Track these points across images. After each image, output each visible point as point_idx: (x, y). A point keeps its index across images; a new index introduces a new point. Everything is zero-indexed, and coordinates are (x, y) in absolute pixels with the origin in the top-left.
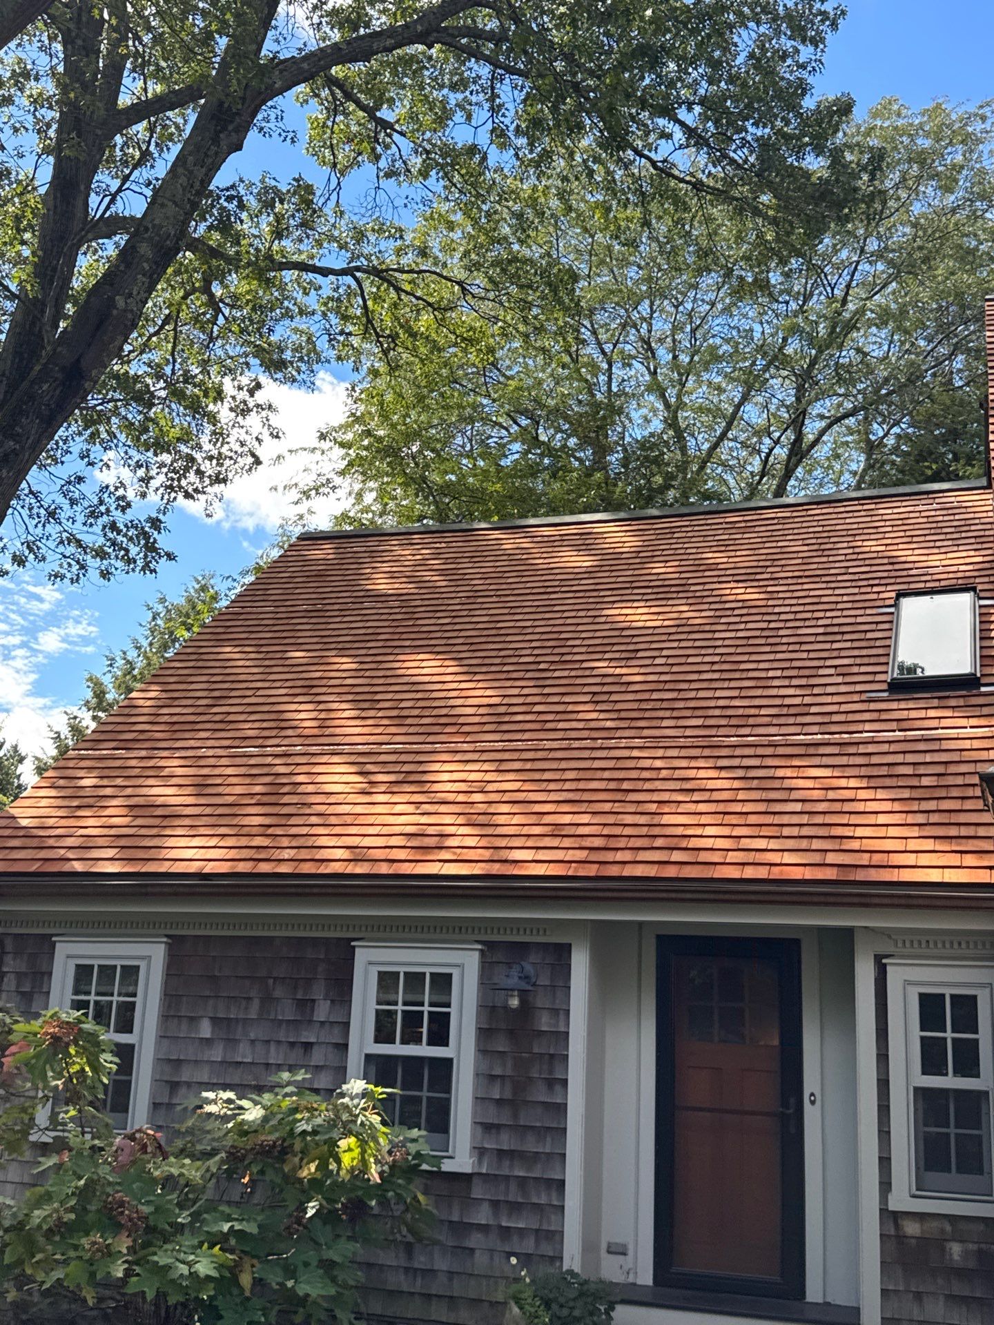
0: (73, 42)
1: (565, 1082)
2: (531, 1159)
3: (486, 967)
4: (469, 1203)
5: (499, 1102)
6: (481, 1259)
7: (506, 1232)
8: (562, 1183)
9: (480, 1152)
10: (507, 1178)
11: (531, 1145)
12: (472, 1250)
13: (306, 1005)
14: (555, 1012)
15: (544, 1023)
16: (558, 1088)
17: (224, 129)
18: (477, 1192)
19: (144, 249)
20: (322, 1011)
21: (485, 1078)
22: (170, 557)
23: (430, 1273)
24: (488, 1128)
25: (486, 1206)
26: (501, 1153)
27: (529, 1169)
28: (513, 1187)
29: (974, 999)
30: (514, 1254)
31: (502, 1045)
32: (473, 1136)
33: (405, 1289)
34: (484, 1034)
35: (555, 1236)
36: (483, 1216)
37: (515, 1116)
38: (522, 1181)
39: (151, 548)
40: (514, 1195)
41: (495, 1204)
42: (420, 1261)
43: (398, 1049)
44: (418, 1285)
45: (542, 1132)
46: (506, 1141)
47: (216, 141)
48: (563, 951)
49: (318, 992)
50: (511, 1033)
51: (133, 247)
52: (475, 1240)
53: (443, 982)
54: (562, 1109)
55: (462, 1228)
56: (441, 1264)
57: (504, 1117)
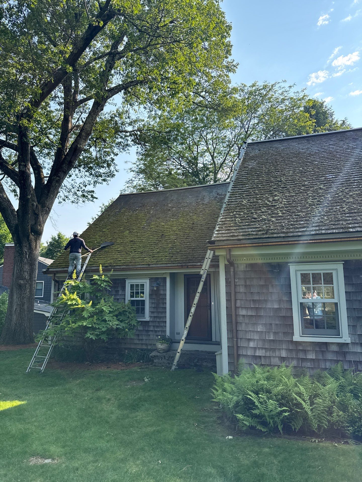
1: (166, 303)
2: (160, 318)
3: (151, 282)
4: (149, 326)
5: (154, 307)
6: (151, 336)
7: (156, 331)
8: (166, 322)
9: (151, 317)
10: (156, 321)
11: (160, 315)
12: (150, 335)
13: (117, 291)
14: (164, 290)
15: (162, 292)
16: (165, 304)
17: (99, 106)
18: (150, 324)
20: (120, 292)
21: (151, 303)
23: (142, 340)
24: (152, 312)
25: (152, 327)
26: (155, 317)
27: (160, 319)
28: (157, 323)
30: (160, 335)
31: (154, 297)
32: (149, 314)
33: (138, 343)
34: (151, 295)
35: (165, 331)
36: (152, 328)
37: (157, 310)
38: (158, 322)
40: (157, 324)
41: (154, 326)
42: (140, 338)
43: (135, 299)
44: (140, 342)
45: (162, 313)
46: (155, 315)
47: (97, 109)
48: (165, 279)
49: (119, 289)
50: (156, 294)
52: (150, 333)
53: (143, 286)
54: (165, 308)
55: (148, 331)
56: (144, 338)
57: (155, 310)
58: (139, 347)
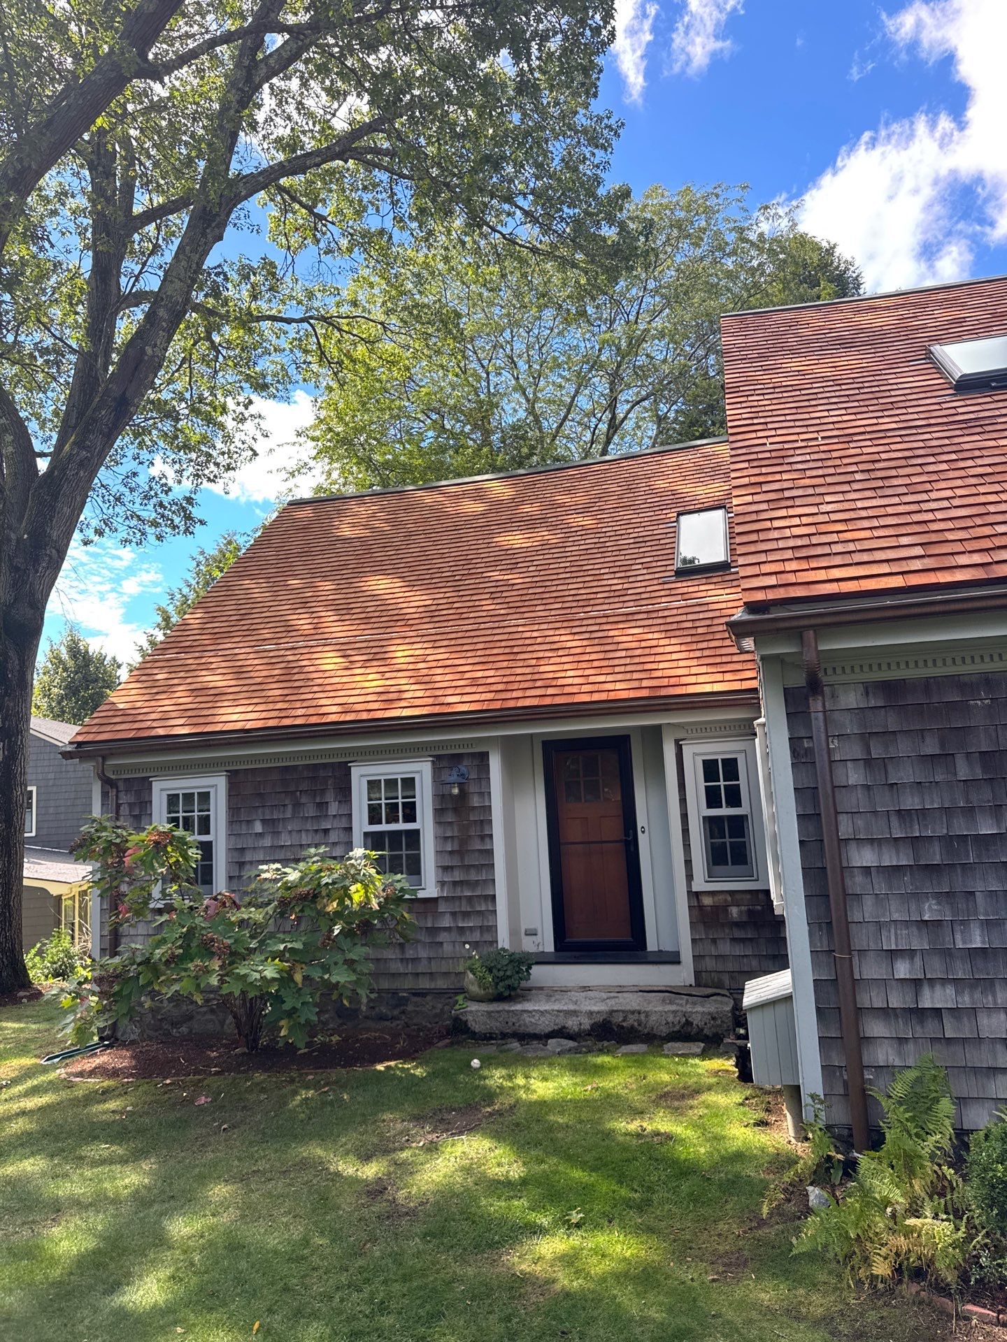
0: (96, 169)
1: (491, 836)
2: (474, 884)
3: (437, 771)
4: (437, 915)
5: (451, 853)
6: (447, 948)
7: (461, 930)
8: (494, 897)
9: (442, 884)
10: (460, 898)
11: (473, 876)
12: (442, 943)
13: (322, 806)
14: (481, 794)
15: (476, 801)
16: (487, 840)
17: (209, 226)
18: (442, 907)
19: (162, 313)
20: (333, 809)
21: (441, 839)
22: (202, 523)
23: (415, 960)
24: (445, 869)
25: (448, 916)
26: (455, 883)
27: (473, 892)
28: (464, 902)
29: (735, 760)
30: (467, 943)
31: (450, 817)
32: (437, 875)
33: (402, 971)
34: (438, 812)
35: (492, 929)
36: (446, 922)
37: (462, 860)
38: (470, 899)
39: (188, 517)
40: (465, 907)
41: (454, 914)
42: (410, 953)
43: (384, 827)
44: (410, 968)
45: (479, 868)
46: (457, 876)
47: (204, 234)
48: (484, 757)
49: (330, 796)
50: (456, 810)
51: (154, 312)
52: (443, 937)
53: (409, 783)
54: (490, 852)
55: (434, 931)
56: (423, 954)
57: (455, 861)
58: (408, 984)
